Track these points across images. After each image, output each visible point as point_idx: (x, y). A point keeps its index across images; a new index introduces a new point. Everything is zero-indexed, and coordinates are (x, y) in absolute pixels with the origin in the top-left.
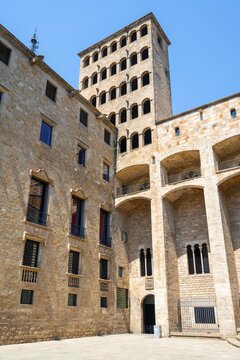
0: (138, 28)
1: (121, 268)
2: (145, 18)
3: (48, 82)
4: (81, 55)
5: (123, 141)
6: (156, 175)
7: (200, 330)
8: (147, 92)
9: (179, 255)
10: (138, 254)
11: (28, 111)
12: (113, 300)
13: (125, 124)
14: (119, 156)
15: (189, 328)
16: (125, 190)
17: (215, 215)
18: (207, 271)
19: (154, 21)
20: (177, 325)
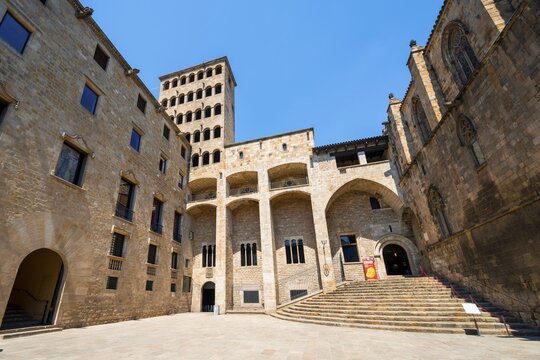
0: (214, 67)
1: (187, 260)
2: (220, 60)
3: (140, 95)
4: (161, 79)
5: (196, 157)
6: (222, 188)
7: (248, 308)
8: (218, 120)
9: (234, 251)
10: (202, 250)
11: (121, 118)
12: (180, 286)
13: (199, 144)
14: (192, 169)
15: (239, 307)
16: (193, 197)
17: (266, 222)
18: (255, 264)
19: (227, 64)
20: (230, 304)
